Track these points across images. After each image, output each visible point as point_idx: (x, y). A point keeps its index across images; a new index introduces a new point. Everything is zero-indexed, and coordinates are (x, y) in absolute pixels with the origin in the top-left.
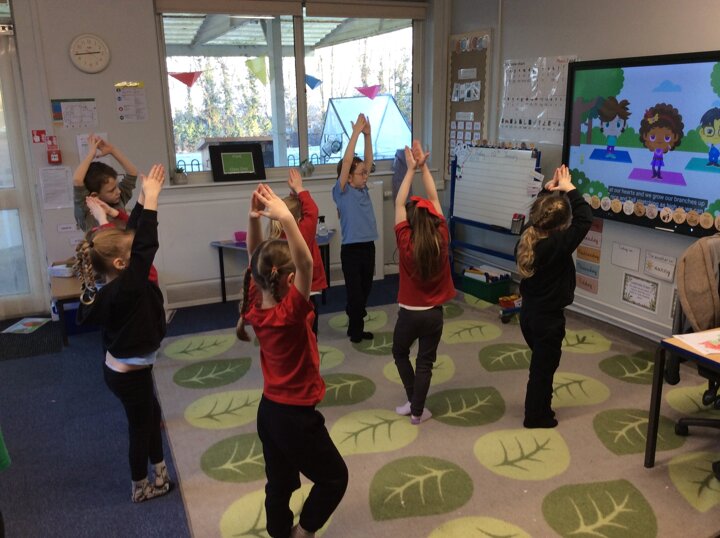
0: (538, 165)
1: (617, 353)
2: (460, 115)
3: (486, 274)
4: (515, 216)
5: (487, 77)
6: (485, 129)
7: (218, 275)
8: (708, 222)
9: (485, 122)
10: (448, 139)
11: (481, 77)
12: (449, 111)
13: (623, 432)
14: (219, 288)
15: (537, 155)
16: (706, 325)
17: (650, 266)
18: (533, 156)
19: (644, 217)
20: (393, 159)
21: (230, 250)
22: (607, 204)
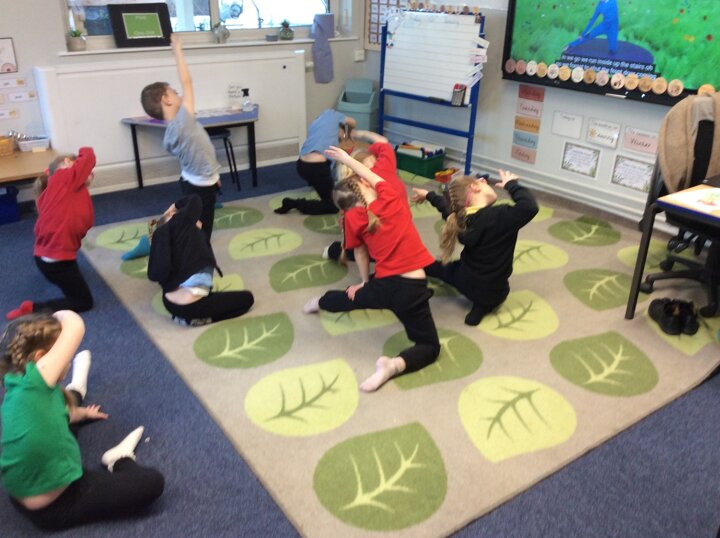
0: (481, 31)
3: (422, 150)
4: (457, 86)
8: (660, 88)
10: (368, 3)
13: (594, 290)
15: (481, 20)
17: (593, 133)
18: (477, 21)
19: (594, 84)
20: (310, 26)
21: (144, 128)
22: (555, 71)
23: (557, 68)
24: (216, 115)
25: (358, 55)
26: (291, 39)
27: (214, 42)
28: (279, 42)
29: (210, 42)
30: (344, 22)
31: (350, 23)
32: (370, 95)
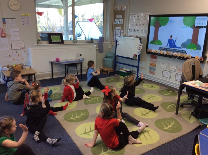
0: (141, 41)
1: (161, 89)
2: (117, 28)
3: (126, 70)
4: (134, 55)
5: (125, 18)
6: (124, 32)
7: (51, 70)
8: (186, 56)
9: (124, 30)
10: (113, 34)
11: (123, 18)
12: (113, 26)
13: (168, 107)
14: (51, 74)
15: (140, 39)
16: (189, 80)
17: (169, 67)
18: (139, 39)
19: (169, 55)
20: (98, 39)
21: (55, 63)
22: (159, 52)
24: (73, 61)
25: (110, 46)
26: (93, 42)
27: (73, 43)
28: (90, 43)
29: (72, 43)
30: (107, 39)
31: (108, 39)
32: (113, 57)
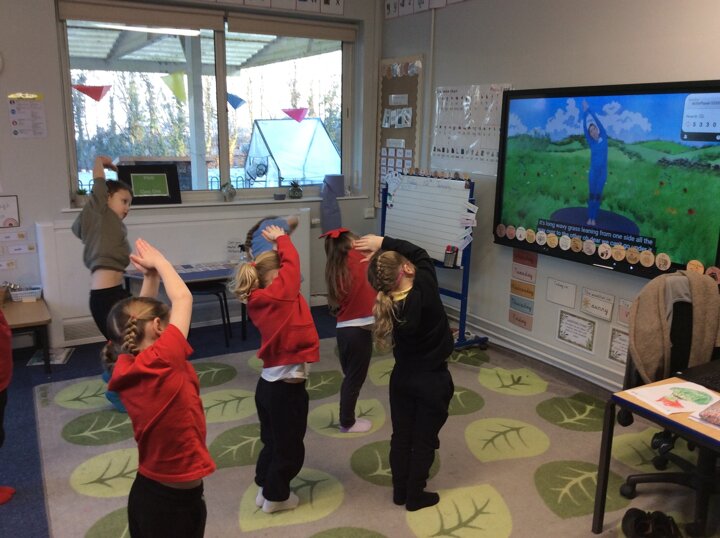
0: (471, 196)
1: (554, 395)
2: (391, 142)
5: (419, 104)
8: (648, 261)
11: (412, 103)
13: (566, 490)
17: (586, 303)
18: (466, 187)
19: (582, 253)
20: (320, 185)
22: (543, 238)
23: (545, 235)
25: (368, 212)
26: (299, 198)
27: (221, 201)
28: (286, 200)
29: (217, 201)
30: (355, 182)
